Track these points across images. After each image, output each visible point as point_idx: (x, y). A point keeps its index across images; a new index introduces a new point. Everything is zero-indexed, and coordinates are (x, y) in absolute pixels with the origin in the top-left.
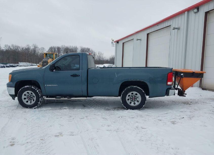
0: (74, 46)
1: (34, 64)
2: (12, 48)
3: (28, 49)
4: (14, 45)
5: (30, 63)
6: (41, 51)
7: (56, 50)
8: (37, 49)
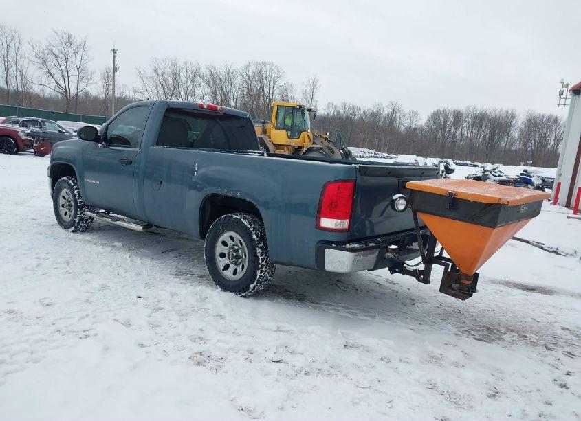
0: (504, 109)
1: (381, 154)
2: (342, 111)
3: (376, 115)
4: (348, 104)
5: (371, 151)
6: (409, 120)
7: (451, 118)
8: (398, 115)
